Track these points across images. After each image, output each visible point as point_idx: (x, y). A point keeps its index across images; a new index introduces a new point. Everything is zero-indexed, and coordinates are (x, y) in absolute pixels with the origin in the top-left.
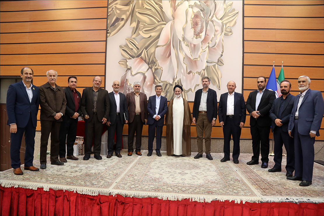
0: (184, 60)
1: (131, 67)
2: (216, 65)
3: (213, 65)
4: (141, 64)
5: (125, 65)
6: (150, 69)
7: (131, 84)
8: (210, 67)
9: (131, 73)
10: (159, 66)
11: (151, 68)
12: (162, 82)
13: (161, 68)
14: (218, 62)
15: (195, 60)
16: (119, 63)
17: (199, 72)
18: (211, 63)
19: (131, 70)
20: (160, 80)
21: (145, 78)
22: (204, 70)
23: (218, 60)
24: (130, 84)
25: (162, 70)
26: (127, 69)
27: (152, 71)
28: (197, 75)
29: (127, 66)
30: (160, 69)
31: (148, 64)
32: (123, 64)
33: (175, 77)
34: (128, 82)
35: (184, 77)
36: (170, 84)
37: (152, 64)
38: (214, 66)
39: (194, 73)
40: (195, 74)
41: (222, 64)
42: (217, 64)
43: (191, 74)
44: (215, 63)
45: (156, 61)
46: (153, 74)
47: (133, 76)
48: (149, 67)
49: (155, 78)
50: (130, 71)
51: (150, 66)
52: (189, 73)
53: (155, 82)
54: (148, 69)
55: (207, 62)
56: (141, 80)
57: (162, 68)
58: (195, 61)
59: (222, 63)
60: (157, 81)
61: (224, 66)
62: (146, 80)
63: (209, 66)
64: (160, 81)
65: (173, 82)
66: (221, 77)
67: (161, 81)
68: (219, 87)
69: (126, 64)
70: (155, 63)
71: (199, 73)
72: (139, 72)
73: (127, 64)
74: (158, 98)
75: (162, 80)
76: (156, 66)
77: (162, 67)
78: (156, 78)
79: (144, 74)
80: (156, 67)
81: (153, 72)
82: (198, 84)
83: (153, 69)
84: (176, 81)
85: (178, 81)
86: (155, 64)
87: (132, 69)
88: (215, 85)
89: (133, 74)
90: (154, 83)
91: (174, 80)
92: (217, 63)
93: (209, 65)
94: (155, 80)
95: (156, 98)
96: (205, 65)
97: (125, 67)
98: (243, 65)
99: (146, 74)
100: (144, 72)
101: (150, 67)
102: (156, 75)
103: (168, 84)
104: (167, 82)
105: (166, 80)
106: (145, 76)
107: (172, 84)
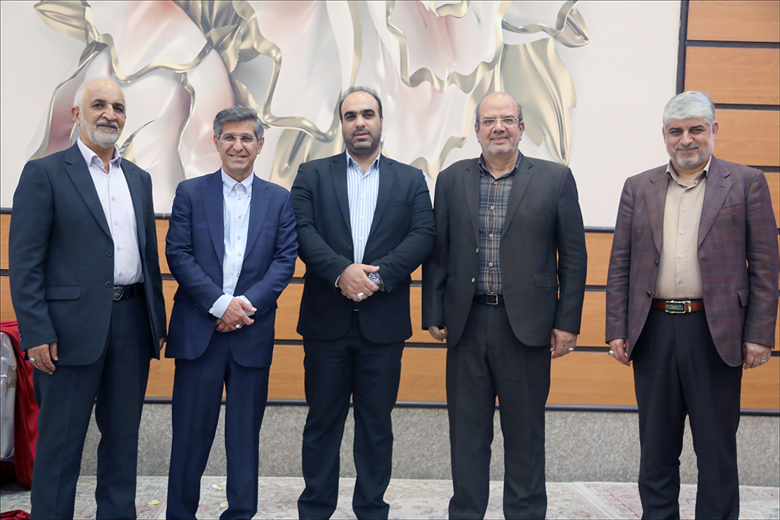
0: (388, 14)
1: (107, 36)
2: (545, 41)
3: (533, 44)
4: (167, 22)
5: (76, 23)
6: (213, 54)
8: (521, 50)
9: (111, 71)
10: (260, 38)
11: (220, 48)
12: (277, 121)
13: (274, 52)
14: (560, 27)
15: (444, 13)
16: (42, 12)
17: (462, 78)
18: (524, 30)
19: (109, 53)
20: (266, 110)
21: (186, 99)
22: (489, 66)
23: (561, 17)
25: (279, 63)
26: (84, 46)
27: (226, 66)
28: (452, 90)
29: (86, 28)
30: (268, 54)
31: (206, 26)
32: (61, 18)
36: (319, 132)
37: (225, 24)
38: (540, 46)
39: (441, 82)
40: (446, 84)
41: (579, 38)
42: (556, 37)
43: (426, 85)
44: (544, 30)
45: (243, 12)
46: (231, 78)
48: (209, 40)
50: (102, 58)
51: (214, 33)
52: (415, 81)
54: (203, 55)
55: (505, 26)
56: (163, 111)
57: (278, 50)
58: (446, 17)
59: (580, 33)
61: (589, 44)
62: (193, 111)
63: (516, 47)
64: (267, 119)
66: (574, 105)
67: (272, 117)
68: (563, 154)
69: (82, 18)
70: (238, 20)
71: (466, 83)
72: (157, 68)
73: (88, 17)
74: (240, 192)
75: (277, 109)
76: (243, 39)
77: (274, 46)
79: (180, 79)
80: (245, 45)
81: (232, 69)
82: (457, 135)
83: (231, 53)
86: (241, 30)
87: (117, 48)
88: (543, 145)
89: (123, 72)
92: (552, 31)
93: (516, 39)
95: (226, 190)
96: (494, 39)
97: (72, 35)
98: (685, 42)
99: (194, 80)
100: (179, 68)
101: (215, 39)
102: (244, 87)
103: (306, 132)
104: (305, 126)
105: (297, 115)
106: (189, 88)
107: (330, 133)
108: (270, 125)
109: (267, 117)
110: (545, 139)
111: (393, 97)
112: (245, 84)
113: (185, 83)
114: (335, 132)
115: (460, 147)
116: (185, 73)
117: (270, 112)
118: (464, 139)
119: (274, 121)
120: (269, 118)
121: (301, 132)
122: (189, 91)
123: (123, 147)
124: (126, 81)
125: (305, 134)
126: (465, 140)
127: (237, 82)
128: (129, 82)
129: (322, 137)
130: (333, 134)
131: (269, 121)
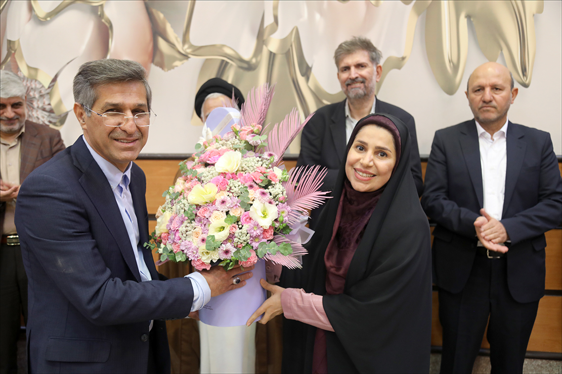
7: (36, 70)
9: (31, 9)
12: (197, 50)
20: (185, 40)
21: (104, 31)
24: (29, 67)
33: (269, 20)
34: (22, 57)
35: (318, 16)
36: (241, 60)
46: (148, 7)
47: (41, 22)
49: (157, 32)
53: (162, 54)
56: (83, 47)
60: (172, 45)
62: (112, 46)
64: (186, 49)
65: (258, 51)
67: (191, 46)
68: (524, 70)
75: (195, 38)
78: (165, 30)
82: (396, 54)
84: (273, 45)
85: (284, 41)
88: (499, 61)
89: (42, 8)
90: (157, 59)
91: (261, 37)
94: (162, 43)
99: (110, 12)
102: (162, 16)
103: (228, 61)
104: (226, 54)
105: (218, 42)
106: (106, 21)
107: (254, 61)
108: (190, 56)
109: (186, 46)
110: (502, 54)
111: (321, 14)
112: (162, 12)
113: (101, 16)
114: (259, 58)
115: (399, 68)
116: (102, 6)
117: (189, 42)
118: (403, 58)
119: (194, 51)
120: (189, 48)
121: (223, 61)
122: (107, 24)
123: (49, 87)
124: (45, 18)
125: (227, 63)
126: (406, 60)
127: (154, 11)
128: (49, 19)
129: (245, 65)
130: (256, 61)
131: (189, 51)
